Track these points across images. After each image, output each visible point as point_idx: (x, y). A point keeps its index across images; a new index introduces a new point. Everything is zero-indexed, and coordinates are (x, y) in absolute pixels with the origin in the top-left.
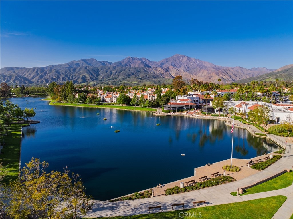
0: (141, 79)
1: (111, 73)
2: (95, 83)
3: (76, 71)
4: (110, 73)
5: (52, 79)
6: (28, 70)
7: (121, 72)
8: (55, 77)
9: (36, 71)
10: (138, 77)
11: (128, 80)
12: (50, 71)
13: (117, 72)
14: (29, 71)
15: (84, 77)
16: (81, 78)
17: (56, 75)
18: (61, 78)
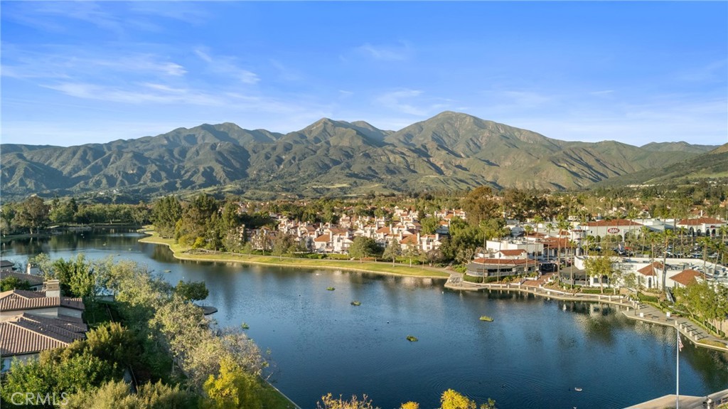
0: (356, 176)
1: (280, 161)
2: (238, 186)
3: (188, 155)
4: (276, 161)
5: (126, 175)
7: (305, 158)
8: (133, 170)
9: (82, 156)
10: (347, 170)
11: (323, 179)
12: (120, 155)
13: (294, 158)
14: (61, 154)
15: (208, 170)
16: (200, 174)
17: (135, 165)
18: (149, 175)
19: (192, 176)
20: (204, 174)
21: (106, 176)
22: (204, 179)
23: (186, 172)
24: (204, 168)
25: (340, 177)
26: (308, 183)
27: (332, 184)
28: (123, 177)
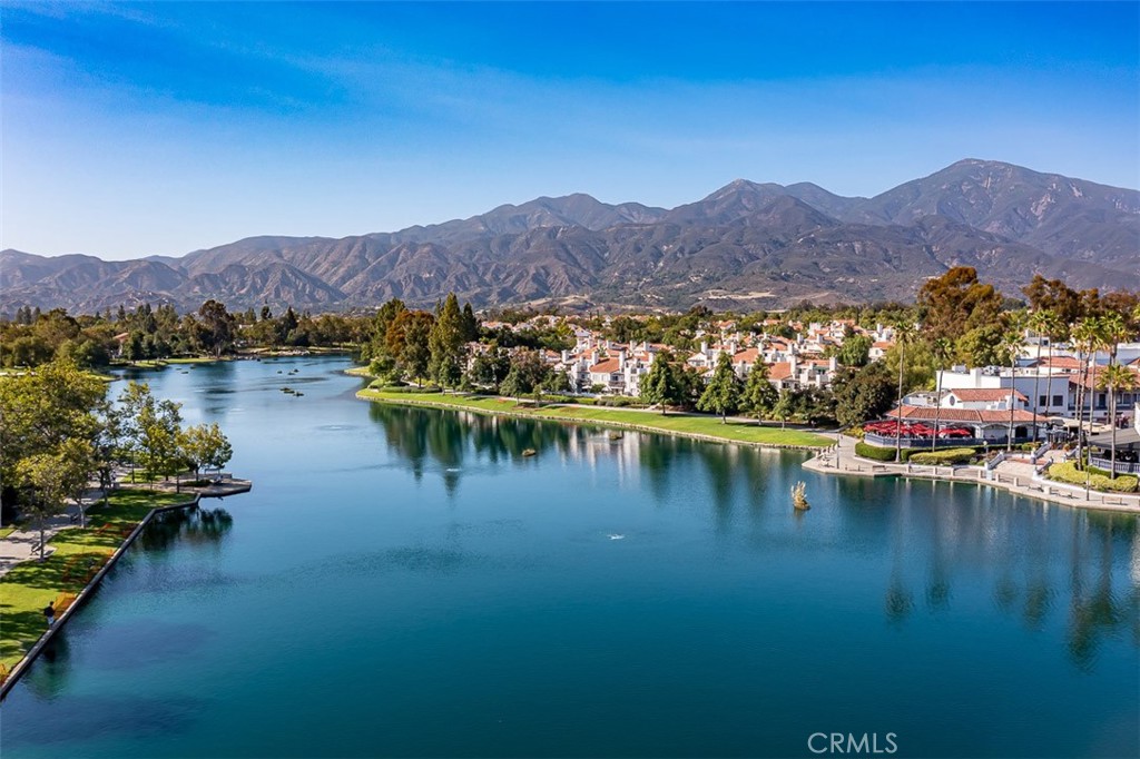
0: (786, 278)
1: (658, 255)
2: (586, 297)
3: (513, 249)
4: (652, 255)
5: (418, 281)
6: (329, 247)
7: (702, 248)
8: (430, 273)
9: (360, 252)
10: (774, 269)
11: (731, 283)
12: (413, 248)
13: (682, 250)
14: (332, 250)
15: (542, 271)
16: (530, 278)
17: (433, 264)
18: (453, 279)
19: (517, 281)
20: (535, 278)
21: (391, 282)
22: (536, 286)
23: (509, 275)
24: (537, 269)
25: (760, 279)
26: (702, 291)
27: (746, 293)
28: (415, 283)
